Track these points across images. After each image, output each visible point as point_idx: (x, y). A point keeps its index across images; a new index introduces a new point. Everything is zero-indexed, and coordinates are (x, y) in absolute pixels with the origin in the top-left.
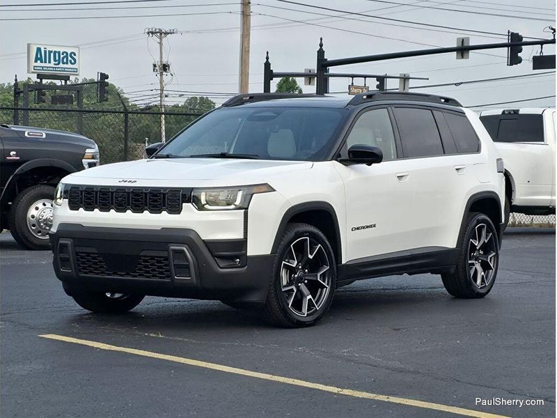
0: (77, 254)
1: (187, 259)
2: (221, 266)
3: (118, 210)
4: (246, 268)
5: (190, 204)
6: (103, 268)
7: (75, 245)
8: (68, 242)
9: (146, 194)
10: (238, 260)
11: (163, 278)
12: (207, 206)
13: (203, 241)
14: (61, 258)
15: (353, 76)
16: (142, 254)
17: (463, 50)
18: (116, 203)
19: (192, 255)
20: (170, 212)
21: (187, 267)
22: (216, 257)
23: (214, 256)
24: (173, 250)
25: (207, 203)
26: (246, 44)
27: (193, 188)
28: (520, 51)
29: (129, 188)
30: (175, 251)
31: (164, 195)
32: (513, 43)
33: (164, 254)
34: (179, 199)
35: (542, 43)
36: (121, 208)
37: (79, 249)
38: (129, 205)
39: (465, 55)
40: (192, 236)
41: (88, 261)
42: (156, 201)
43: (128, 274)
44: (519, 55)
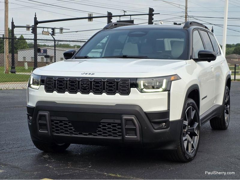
0: (52, 121)
1: (134, 125)
2: (156, 128)
3: (83, 92)
4: (169, 128)
5: (136, 88)
6: (72, 130)
7: (51, 116)
8: (46, 113)
9: (104, 82)
10: (164, 124)
11: (116, 137)
12: (145, 90)
13: (145, 113)
14: (39, 123)
15: (44, 28)
16: (102, 121)
17: (90, 18)
18: (81, 88)
19: (138, 122)
20: (122, 94)
21: (135, 130)
22: (152, 122)
23: (151, 122)
24: (125, 119)
25: (144, 88)
26: (7, 14)
27: (137, 78)
28: (112, 19)
29: (91, 78)
30: (127, 120)
31: (117, 83)
32: (109, 16)
33: (118, 121)
34: (128, 86)
35: (120, 16)
36: (85, 91)
37: (53, 118)
38: (91, 89)
39: (91, 20)
40: (138, 109)
41: (61, 125)
42: (111, 87)
43: (90, 134)
44: (111, 20)
